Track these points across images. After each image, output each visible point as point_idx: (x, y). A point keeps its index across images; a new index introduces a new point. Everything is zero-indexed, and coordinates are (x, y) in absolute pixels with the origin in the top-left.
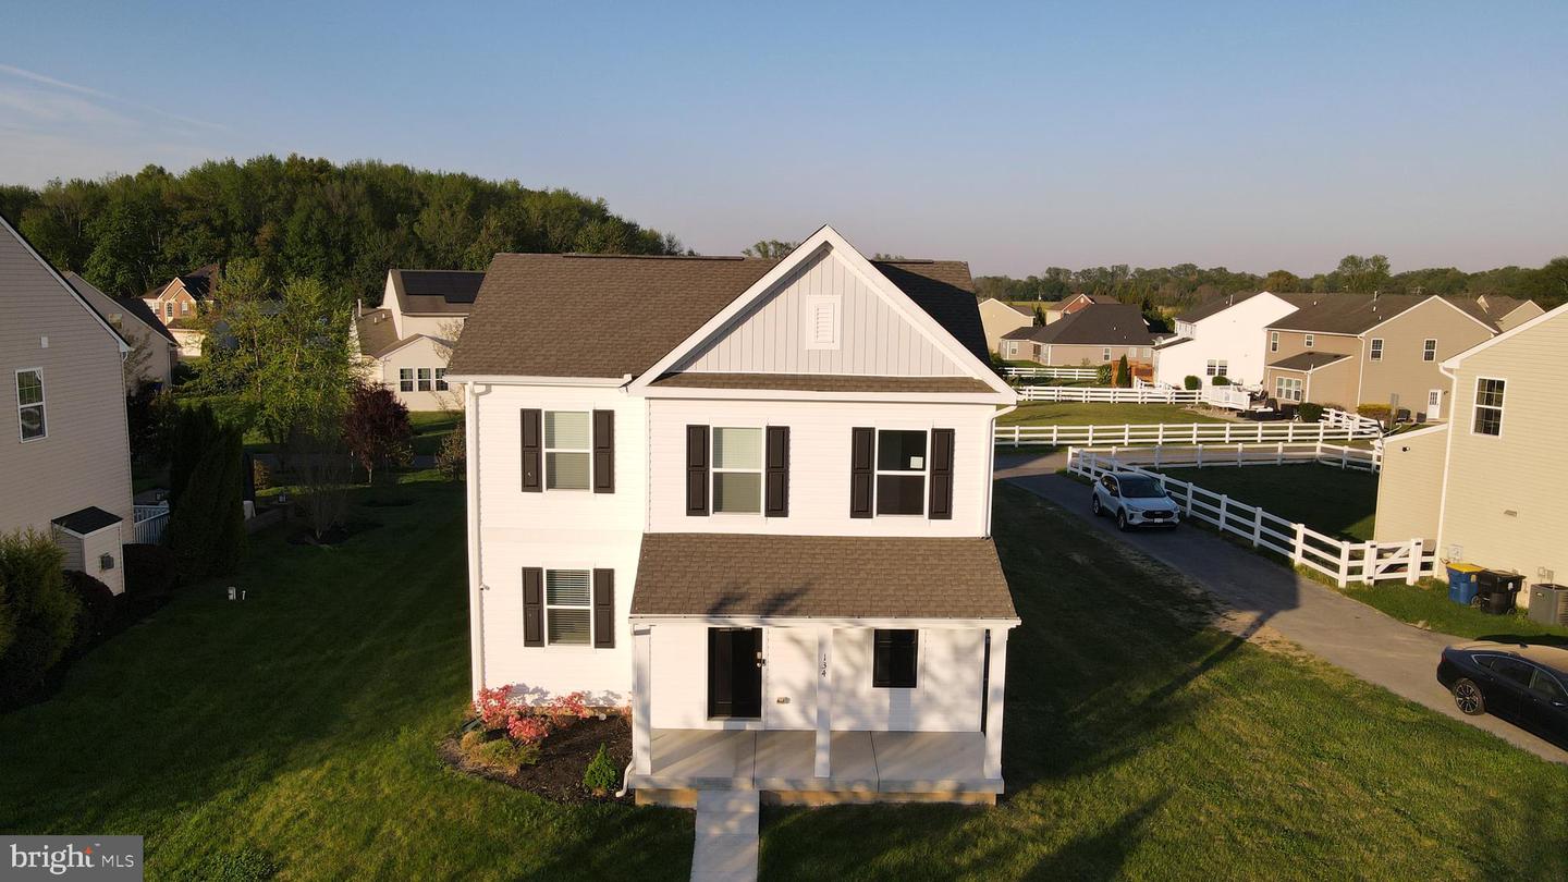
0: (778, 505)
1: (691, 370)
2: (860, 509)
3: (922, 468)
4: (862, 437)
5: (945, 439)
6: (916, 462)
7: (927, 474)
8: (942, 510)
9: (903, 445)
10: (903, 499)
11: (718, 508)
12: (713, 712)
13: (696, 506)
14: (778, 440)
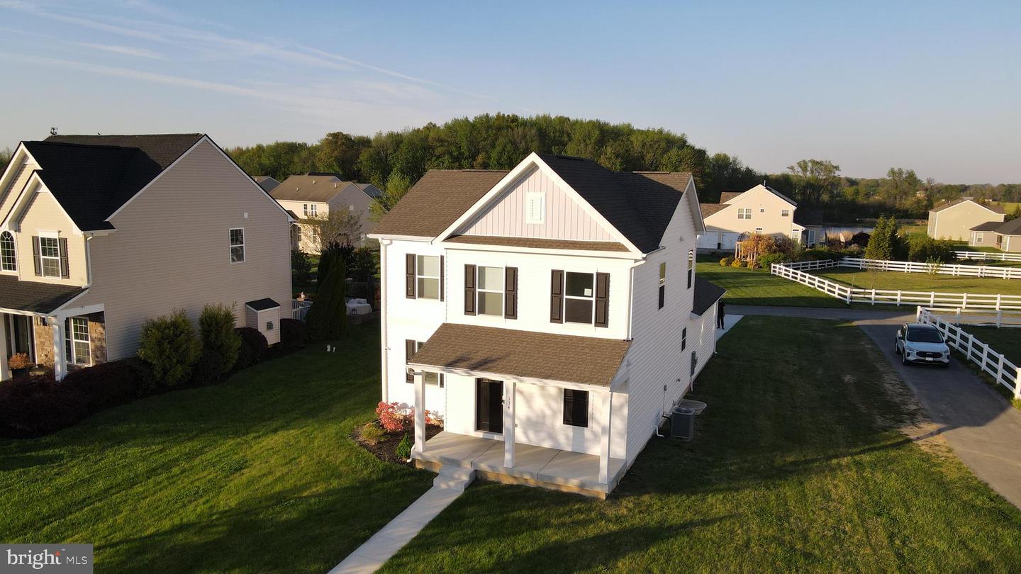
0: (512, 313)
1: (467, 234)
2: (556, 317)
3: (590, 294)
4: (556, 275)
5: (604, 279)
6: (587, 292)
7: (593, 299)
8: (603, 321)
9: (579, 281)
10: (579, 313)
11: (482, 311)
12: (479, 427)
13: (469, 310)
14: (512, 275)
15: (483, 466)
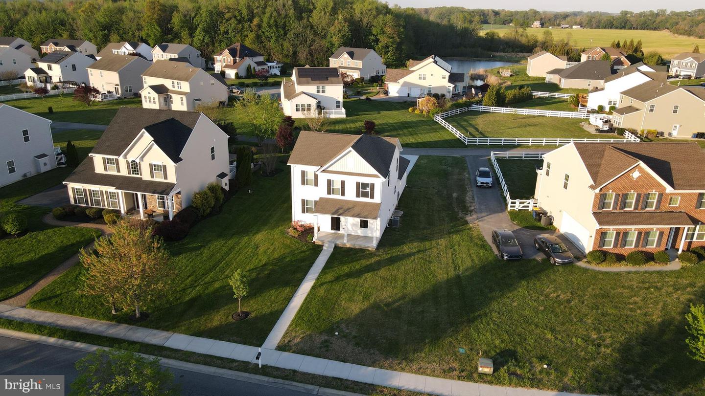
0: (343, 194)
1: (328, 169)
2: (358, 196)
3: (368, 189)
5: (373, 186)
6: (368, 188)
7: (369, 191)
8: (372, 197)
9: (365, 185)
10: (365, 195)
11: (333, 193)
12: (332, 229)
13: (329, 193)
14: (343, 183)
15: (337, 242)
